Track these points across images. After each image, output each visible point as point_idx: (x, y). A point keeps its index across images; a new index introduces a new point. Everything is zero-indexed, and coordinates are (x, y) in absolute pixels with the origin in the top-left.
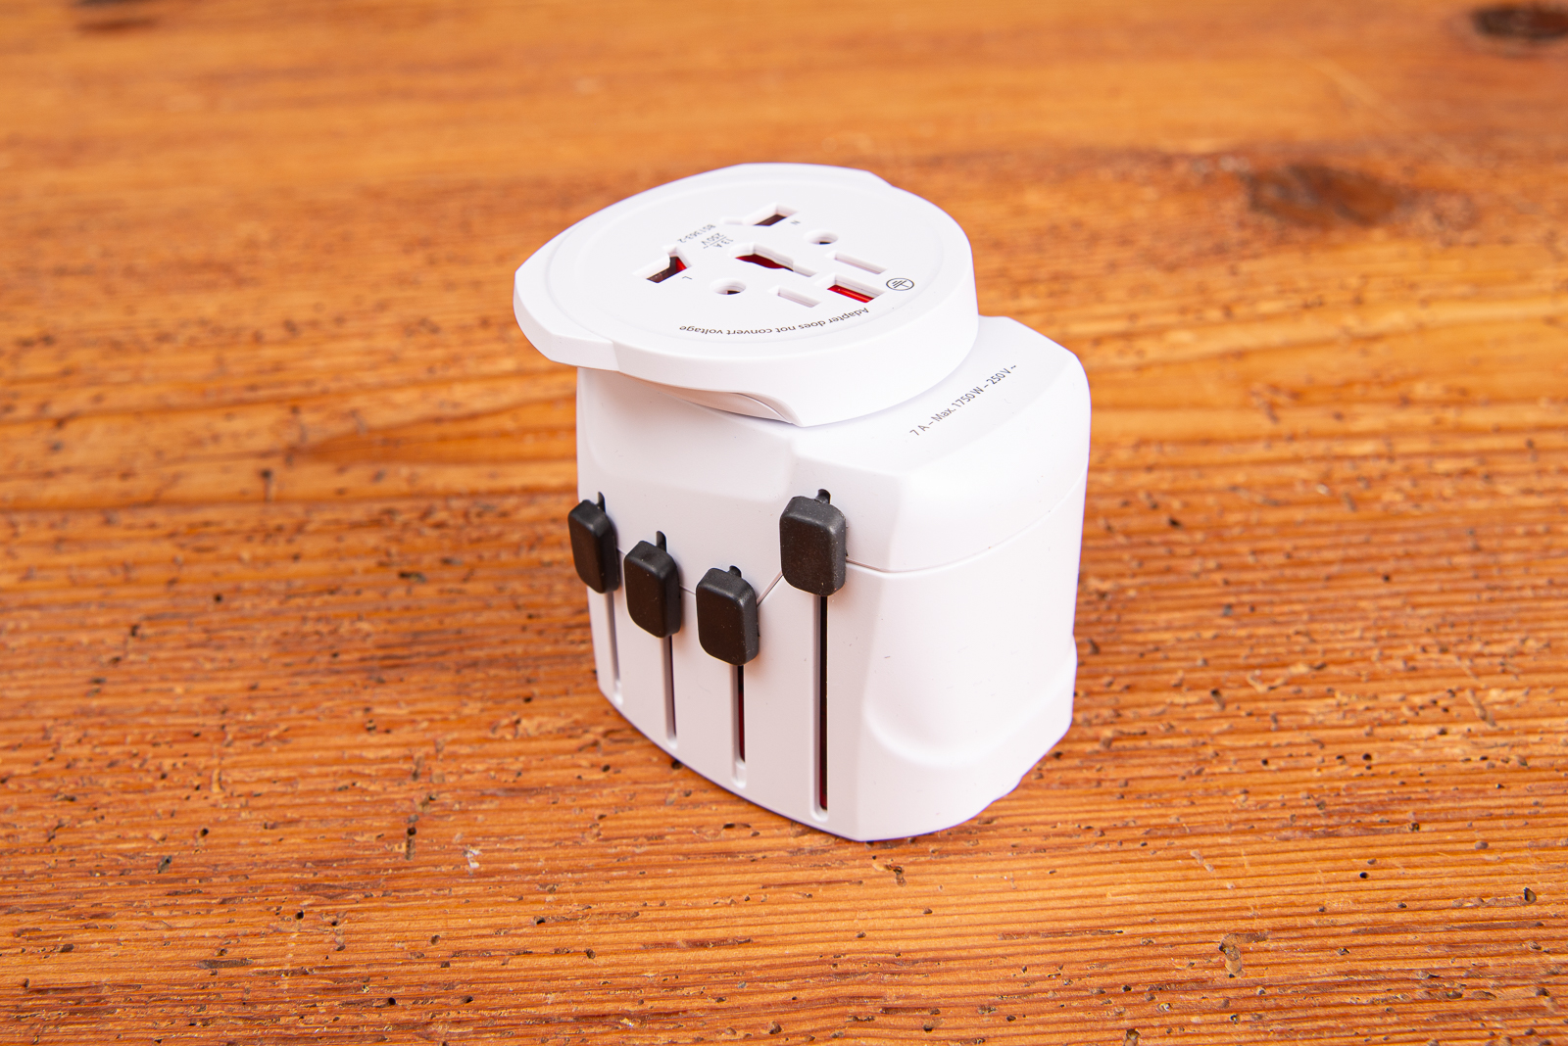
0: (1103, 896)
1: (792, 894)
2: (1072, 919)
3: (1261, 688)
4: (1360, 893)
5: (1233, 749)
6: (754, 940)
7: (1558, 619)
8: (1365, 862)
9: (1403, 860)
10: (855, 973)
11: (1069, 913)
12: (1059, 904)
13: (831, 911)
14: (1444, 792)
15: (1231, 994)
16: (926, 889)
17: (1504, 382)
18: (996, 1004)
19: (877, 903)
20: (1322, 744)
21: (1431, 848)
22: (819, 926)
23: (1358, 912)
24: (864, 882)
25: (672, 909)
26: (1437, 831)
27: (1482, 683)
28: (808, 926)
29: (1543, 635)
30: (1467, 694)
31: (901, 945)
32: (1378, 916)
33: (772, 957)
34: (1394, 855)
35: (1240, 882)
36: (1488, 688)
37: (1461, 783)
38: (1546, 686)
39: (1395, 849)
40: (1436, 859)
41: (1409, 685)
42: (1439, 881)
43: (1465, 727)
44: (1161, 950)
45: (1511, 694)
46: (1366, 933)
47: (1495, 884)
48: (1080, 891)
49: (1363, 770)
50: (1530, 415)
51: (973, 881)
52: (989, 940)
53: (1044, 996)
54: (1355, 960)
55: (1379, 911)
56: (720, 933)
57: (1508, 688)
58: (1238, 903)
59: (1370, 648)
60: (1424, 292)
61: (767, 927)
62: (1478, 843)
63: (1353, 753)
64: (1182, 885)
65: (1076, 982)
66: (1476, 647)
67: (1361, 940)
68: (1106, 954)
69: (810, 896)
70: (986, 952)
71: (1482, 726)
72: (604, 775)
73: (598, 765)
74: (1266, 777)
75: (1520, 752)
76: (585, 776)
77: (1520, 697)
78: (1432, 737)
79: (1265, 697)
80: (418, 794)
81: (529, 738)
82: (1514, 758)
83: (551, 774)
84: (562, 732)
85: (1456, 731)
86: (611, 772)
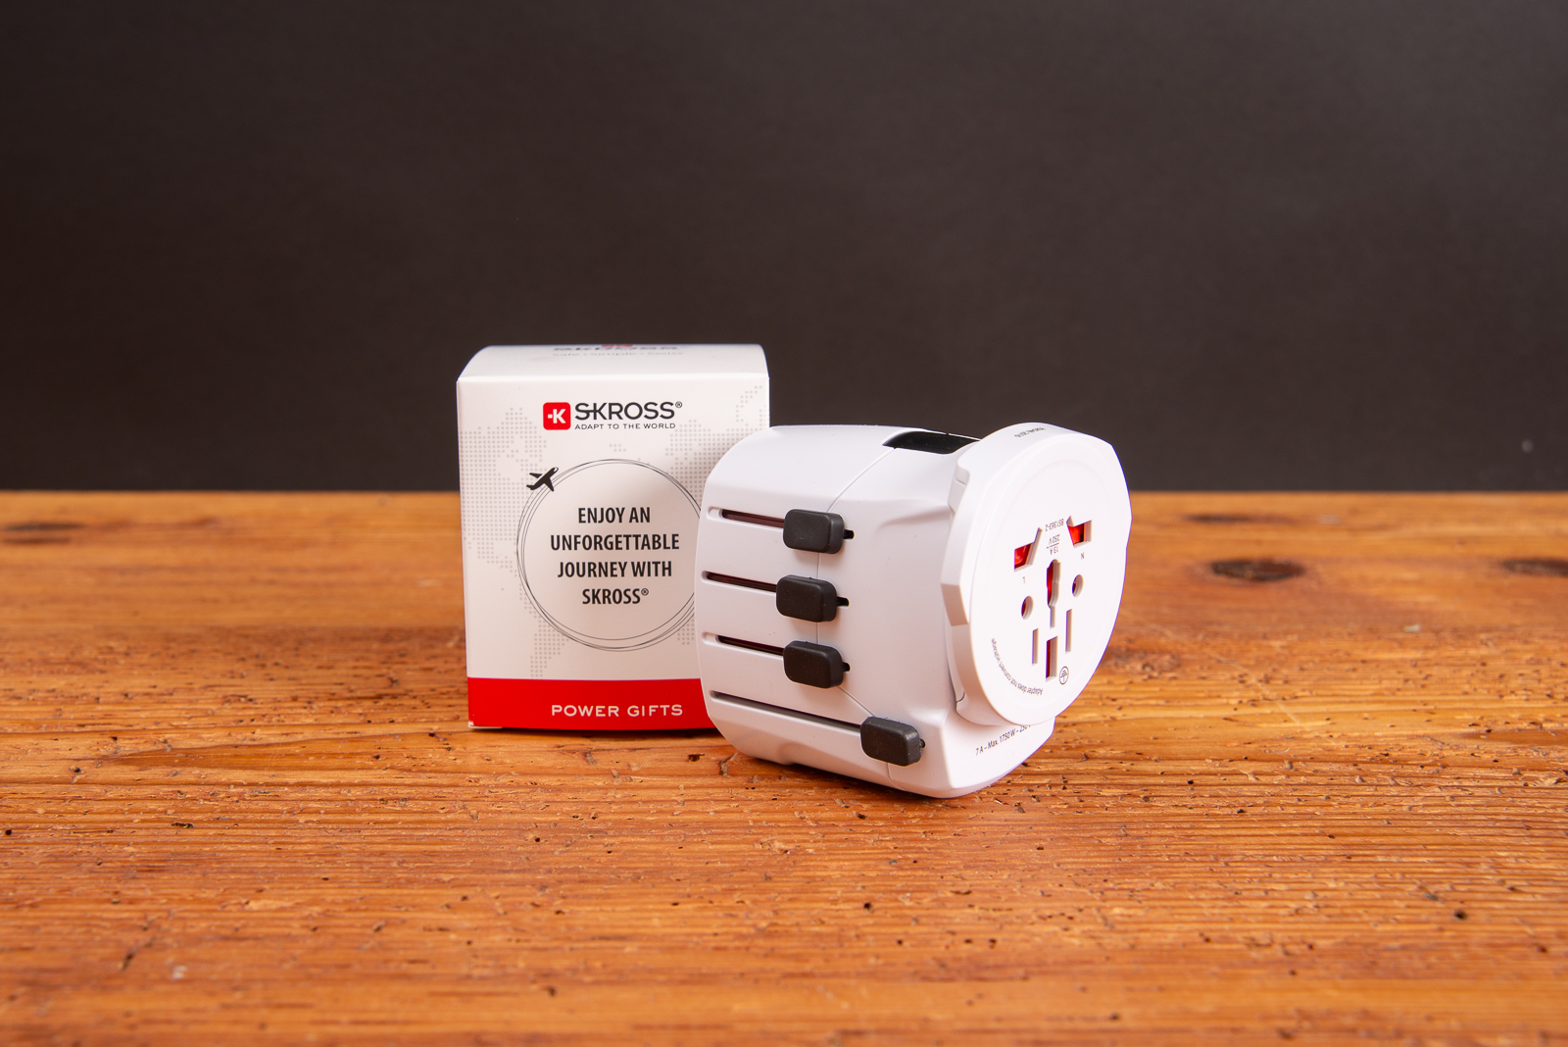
1: (453, 999)
3: (908, 903)
5: (873, 934)
7: (1186, 872)
17: (1175, 749)
20: (953, 933)
24: (520, 994)
27: (1108, 904)
29: (1171, 880)
30: (1094, 911)
33: (422, 1031)
36: (1112, 908)
38: (1165, 907)
41: (1042, 904)
43: (1087, 928)
45: (1131, 912)
49: (988, 949)
50: (1196, 767)
56: (382, 1018)
57: (1130, 908)
59: (1014, 885)
60: (1120, 702)
63: (981, 939)
66: (1111, 885)
69: (470, 1001)
71: (1101, 928)
72: (310, 933)
73: (307, 927)
74: (899, 949)
75: (1132, 941)
76: (295, 932)
77: (1140, 912)
78: (1055, 933)
79: (911, 908)
80: (144, 938)
81: (252, 911)
82: (1125, 945)
83: (264, 930)
84: (282, 909)
85: (1076, 930)
86: (319, 931)
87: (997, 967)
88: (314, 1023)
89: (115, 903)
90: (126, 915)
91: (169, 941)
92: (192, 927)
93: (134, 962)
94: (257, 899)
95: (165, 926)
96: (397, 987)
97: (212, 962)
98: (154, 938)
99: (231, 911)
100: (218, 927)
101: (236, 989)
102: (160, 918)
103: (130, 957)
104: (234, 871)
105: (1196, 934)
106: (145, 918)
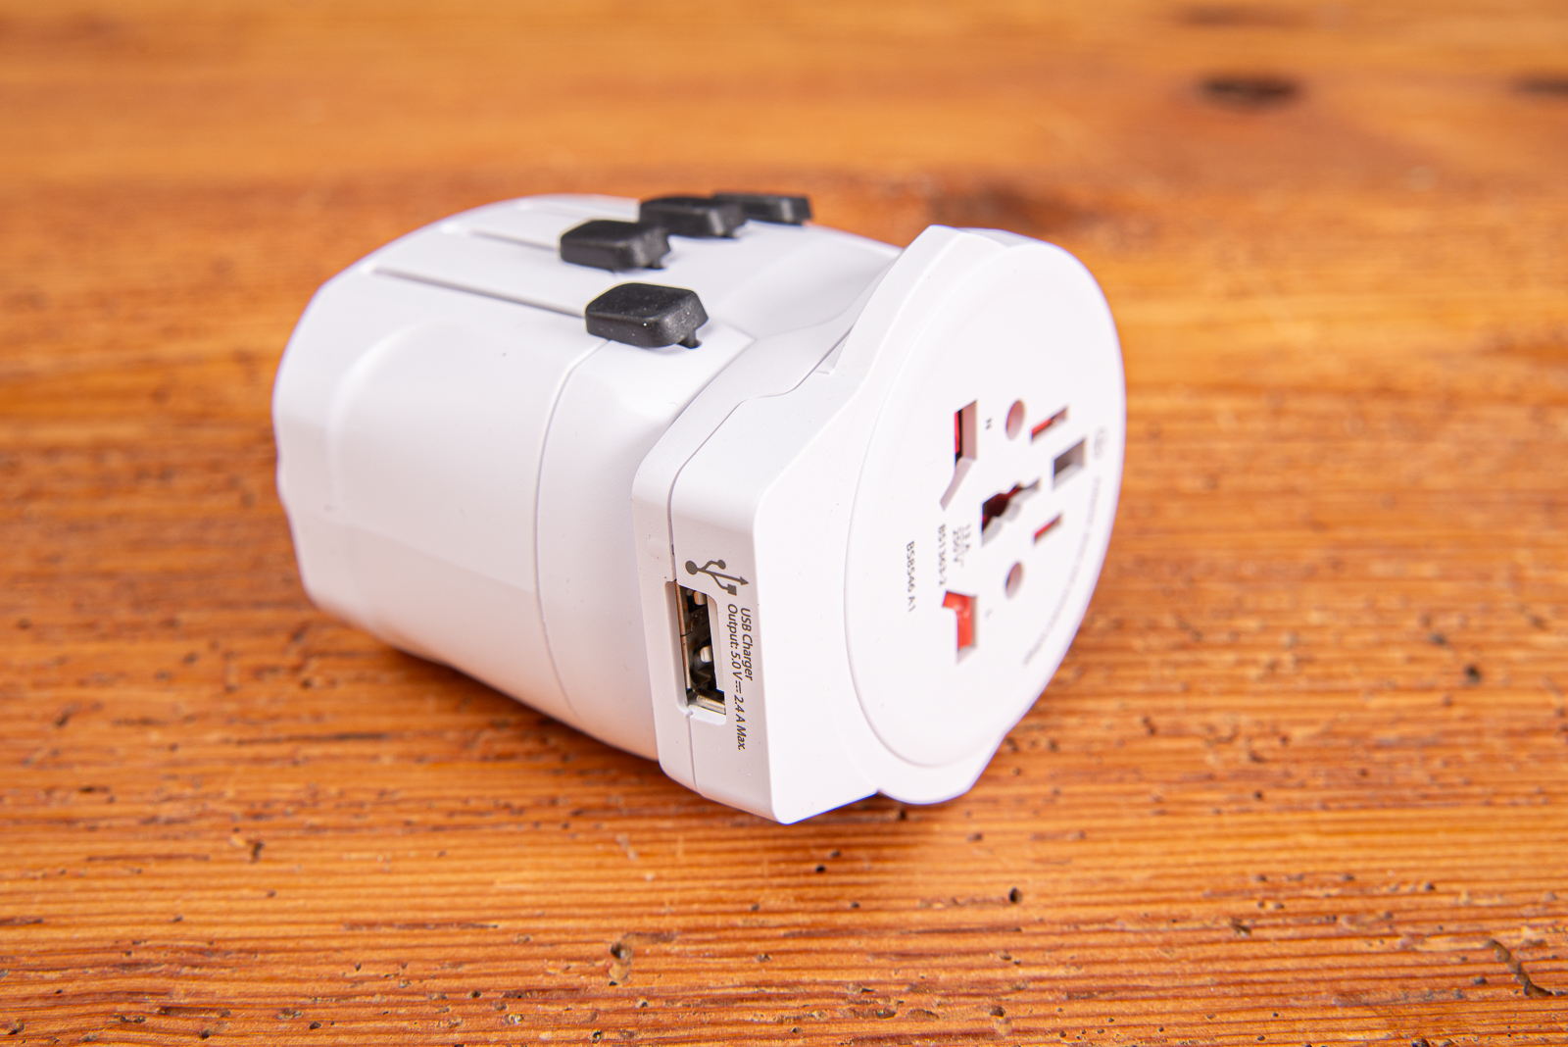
0: (491, 883)
1: (118, 867)
2: (440, 909)
4: (808, 890)
6: (45, 920)
8: (828, 853)
9: (873, 851)
10: (148, 964)
11: (441, 902)
12: (432, 890)
13: (155, 889)
15: (603, 1006)
16: (280, 867)
18: (303, 1007)
19: (214, 882)
22: (132, 906)
23: (796, 911)
28: (118, 906)
31: (218, 932)
32: (821, 917)
33: (54, 940)
34: (864, 846)
35: (665, 872)
39: (867, 839)
44: (537, 950)
46: (793, 936)
47: (979, 883)
48: (465, 877)
51: (340, 860)
52: (329, 929)
53: (368, 999)
54: (773, 969)
55: (824, 911)
58: (653, 897)
61: (69, 906)
62: (970, 836)
64: (591, 873)
65: (415, 984)
67: (790, 944)
68: (466, 952)
70: (319, 944)
105: (1139, 719)
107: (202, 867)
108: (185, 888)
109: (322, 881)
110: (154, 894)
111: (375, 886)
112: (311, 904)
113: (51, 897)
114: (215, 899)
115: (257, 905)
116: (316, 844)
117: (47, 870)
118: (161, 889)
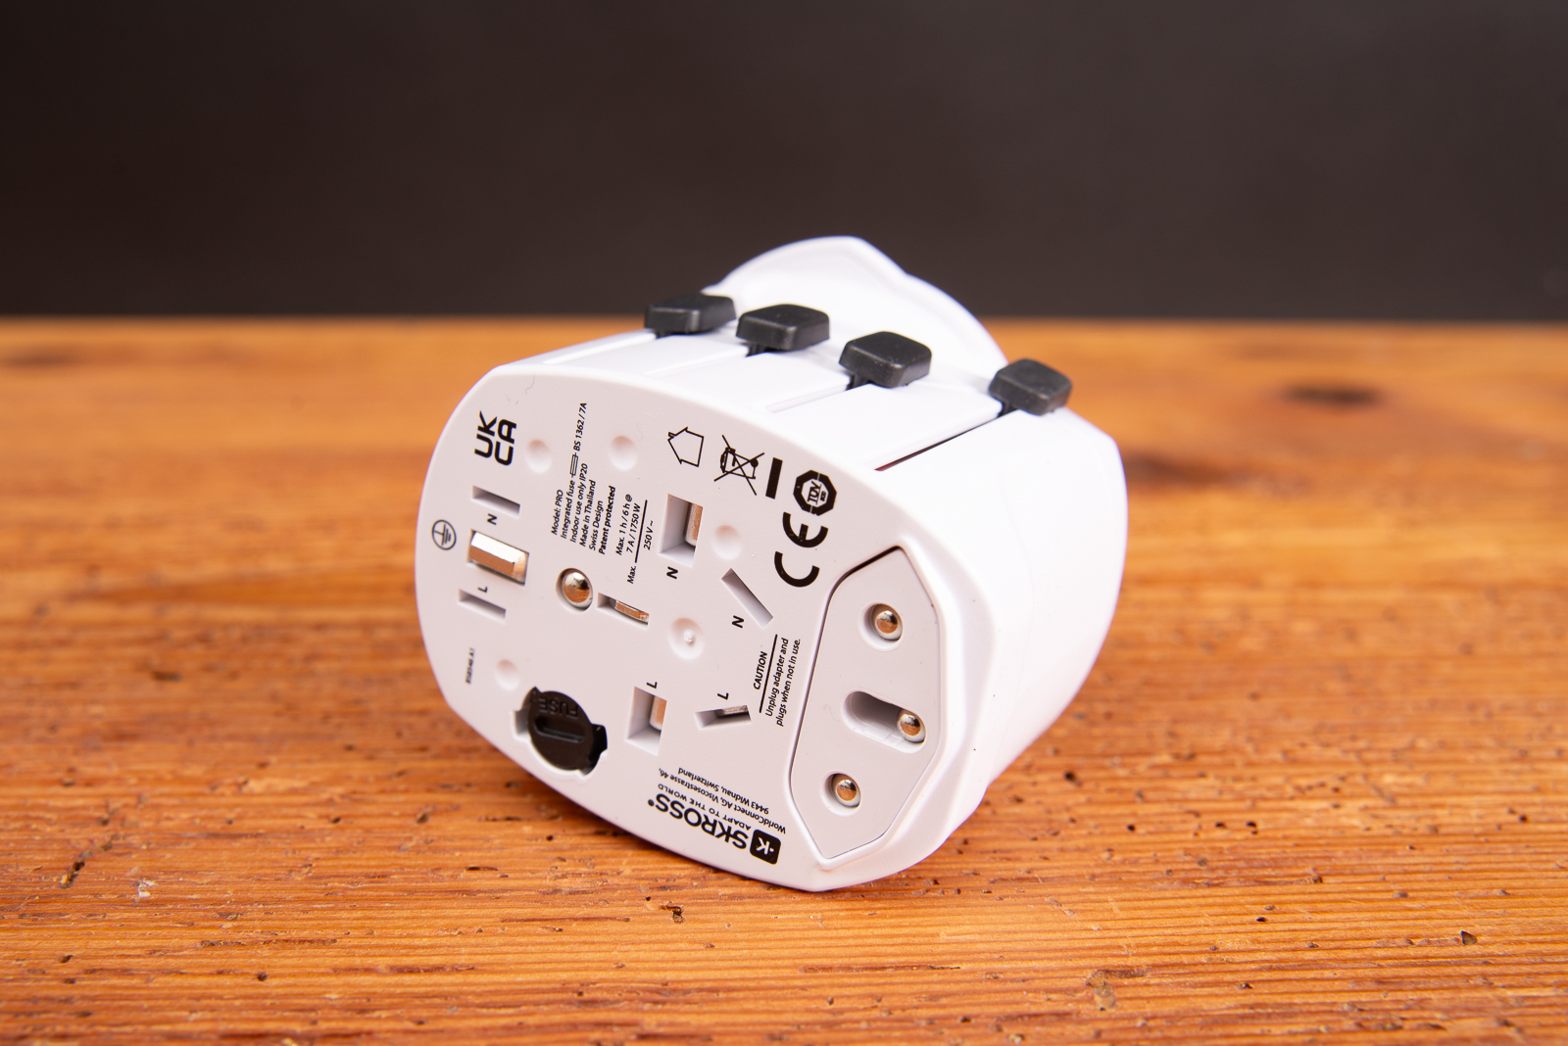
0: (935, 935)
1: (537, 927)
2: (893, 956)
3: (1120, 771)
4: (1258, 935)
5: (1092, 817)
6: (479, 968)
8: (1262, 908)
9: (1307, 906)
10: (604, 1002)
11: (890, 950)
12: (878, 941)
13: (585, 943)
14: (1347, 852)
15: (1103, 1026)
16: (709, 926)
18: (789, 1032)
19: (645, 938)
20: (1197, 814)
21: (1340, 897)
22: (566, 956)
23: (1259, 950)
24: (632, 918)
25: (380, 937)
26: (1343, 882)
27: (1375, 769)
28: (550, 956)
30: (1360, 780)
31: (670, 976)
32: (1284, 955)
33: (499, 983)
34: (1296, 902)
35: (1109, 924)
36: (1382, 774)
37: (1367, 845)
38: (1447, 773)
39: (1296, 897)
40: (1348, 906)
41: (1291, 771)
42: (1355, 925)
43: (1362, 803)
44: (1010, 985)
45: (1412, 780)
46: (1270, 969)
47: (1424, 927)
48: (904, 931)
49: (1248, 834)
51: (770, 920)
52: (786, 972)
53: (856, 1026)
54: (1261, 994)
55: (1286, 950)
56: (436, 960)
57: (1403, 774)
58: (1107, 943)
59: (1244, 744)
61: (498, 957)
62: (1396, 894)
63: (1235, 821)
64: (1035, 926)
65: (897, 1013)
66: (1362, 744)
67: (1266, 975)
68: (938, 988)
69: (560, 930)
70: (781, 983)
71: (1380, 802)
72: (331, 826)
73: (327, 817)
74: (1133, 838)
75: (1429, 822)
76: (309, 826)
77: (1419, 780)
78: (1325, 810)
79: (1127, 779)
80: (101, 835)
81: (252, 794)
82: (1423, 826)
83: (268, 823)
84: (293, 792)
85: (1351, 806)
86: (341, 823)
87: (1275, 863)
88: (337, 971)
89: (67, 785)
90: (80, 802)
91: (135, 840)
92: (168, 819)
93: (83, 872)
94: (258, 777)
95: (132, 817)
96: (455, 910)
97: (191, 872)
98: (115, 837)
99: (222, 795)
100: (203, 818)
101: (224, 916)
102: (126, 806)
103: (78, 866)
104: (231, 738)
105: (1505, 810)
106: (106, 807)
107: (627, 926)
108: (616, 943)
109: (760, 936)
110: (587, 947)
111: (816, 938)
112: (755, 953)
113: (477, 950)
114: (651, 951)
115: (699, 954)
116: (740, 908)
117: (462, 929)
118: (593, 943)
